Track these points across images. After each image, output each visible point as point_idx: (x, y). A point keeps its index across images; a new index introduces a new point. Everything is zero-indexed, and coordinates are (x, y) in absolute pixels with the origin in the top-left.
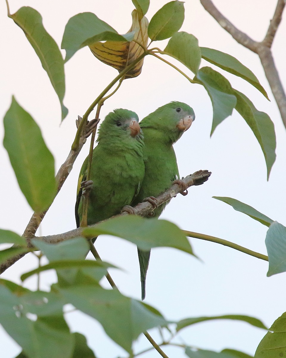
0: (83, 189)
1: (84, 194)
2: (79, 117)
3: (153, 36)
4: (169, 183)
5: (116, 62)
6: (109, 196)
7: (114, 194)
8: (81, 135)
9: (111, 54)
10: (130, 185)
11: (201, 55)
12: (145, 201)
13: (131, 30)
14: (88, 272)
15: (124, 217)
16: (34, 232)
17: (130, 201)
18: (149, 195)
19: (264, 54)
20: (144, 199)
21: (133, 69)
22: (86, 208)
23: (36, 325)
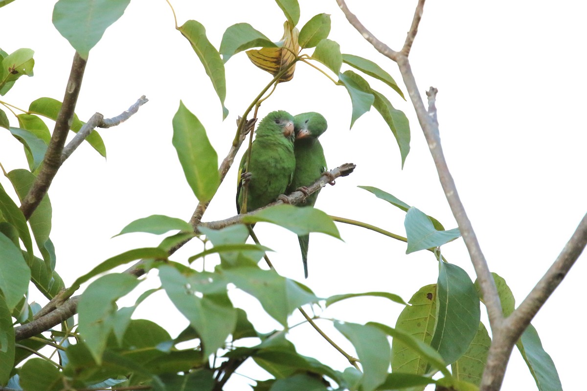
0: (243, 180)
1: (244, 185)
2: (239, 117)
3: (303, 44)
4: (318, 174)
5: (271, 67)
6: (266, 186)
7: (270, 184)
8: (241, 132)
9: (266, 60)
10: (284, 175)
11: (342, 59)
12: (298, 191)
13: (283, 38)
14: (247, 254)
15: (279, 205)
16: (200, 218)
17: (284, 190)
18: (301, 185)
19: (401, 62)
20: (297, 189)
21: (285, 74)
22: (246, 197)
23: (203, 302)
